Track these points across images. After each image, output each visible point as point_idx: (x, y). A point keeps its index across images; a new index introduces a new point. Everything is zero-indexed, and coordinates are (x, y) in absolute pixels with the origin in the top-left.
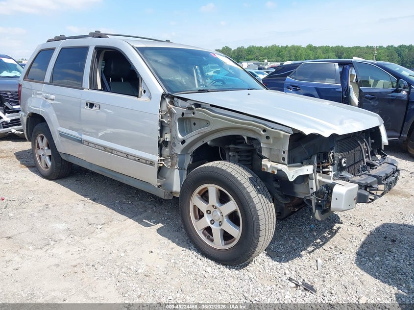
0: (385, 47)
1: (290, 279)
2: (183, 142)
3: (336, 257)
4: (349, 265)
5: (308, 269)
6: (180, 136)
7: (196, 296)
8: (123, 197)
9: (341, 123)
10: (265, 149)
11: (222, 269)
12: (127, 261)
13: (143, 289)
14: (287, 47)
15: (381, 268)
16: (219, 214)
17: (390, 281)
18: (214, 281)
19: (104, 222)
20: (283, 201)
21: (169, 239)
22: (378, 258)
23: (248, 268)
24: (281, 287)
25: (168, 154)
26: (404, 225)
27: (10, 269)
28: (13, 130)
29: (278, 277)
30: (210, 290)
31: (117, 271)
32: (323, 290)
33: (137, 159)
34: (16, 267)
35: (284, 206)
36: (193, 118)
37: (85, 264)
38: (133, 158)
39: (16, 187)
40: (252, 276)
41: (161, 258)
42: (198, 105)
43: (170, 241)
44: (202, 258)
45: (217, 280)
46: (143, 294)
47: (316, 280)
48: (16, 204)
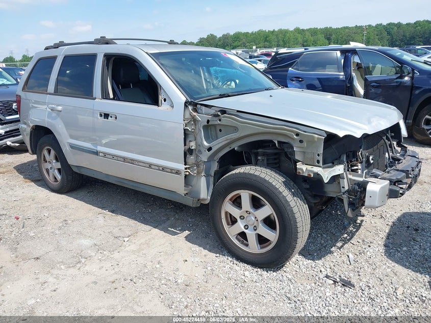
0: (374, 25)
1: (327, 277)
2: (210, 149)
3: (366, 251)
4: (379, 257)
5: (341, 265)
6: (205, 143)
7: (241, 301)
8: (142, 206)
9: (369, 122)
10: (298, 153)
11: (260, 273)
12: (164, 272)
13: (188, 299)
14: (274, 31)
15: (410, 258)
16: (253, 219)
17: (421, 269)
18: (254, 284)
19: (130, 234)
20: (313, 201)
21: (200, 246)
22: (405, 249)
23: (284, 268)
24: (320, 285)
25: (194, 162)
26: (424, 213)
27: (47, 291)
28: (8, 142)
29: (315, 276)
30: (253, 294)
31: (157, 283)
32: (361, 285)
33: (161, 168)
34: (53, 288)
35: (313, 205)
36: (219, 125)
37: (123, 279)
38: (157, 168)
39: (27, 204)
40: (290, 277)
41: (197, 266)
42: (224, 112)
43: (201, 248)
44: (237, 262)
45: (257, 284)
46: (189, 304)
47: (351, 275)
48: (33, 222)
